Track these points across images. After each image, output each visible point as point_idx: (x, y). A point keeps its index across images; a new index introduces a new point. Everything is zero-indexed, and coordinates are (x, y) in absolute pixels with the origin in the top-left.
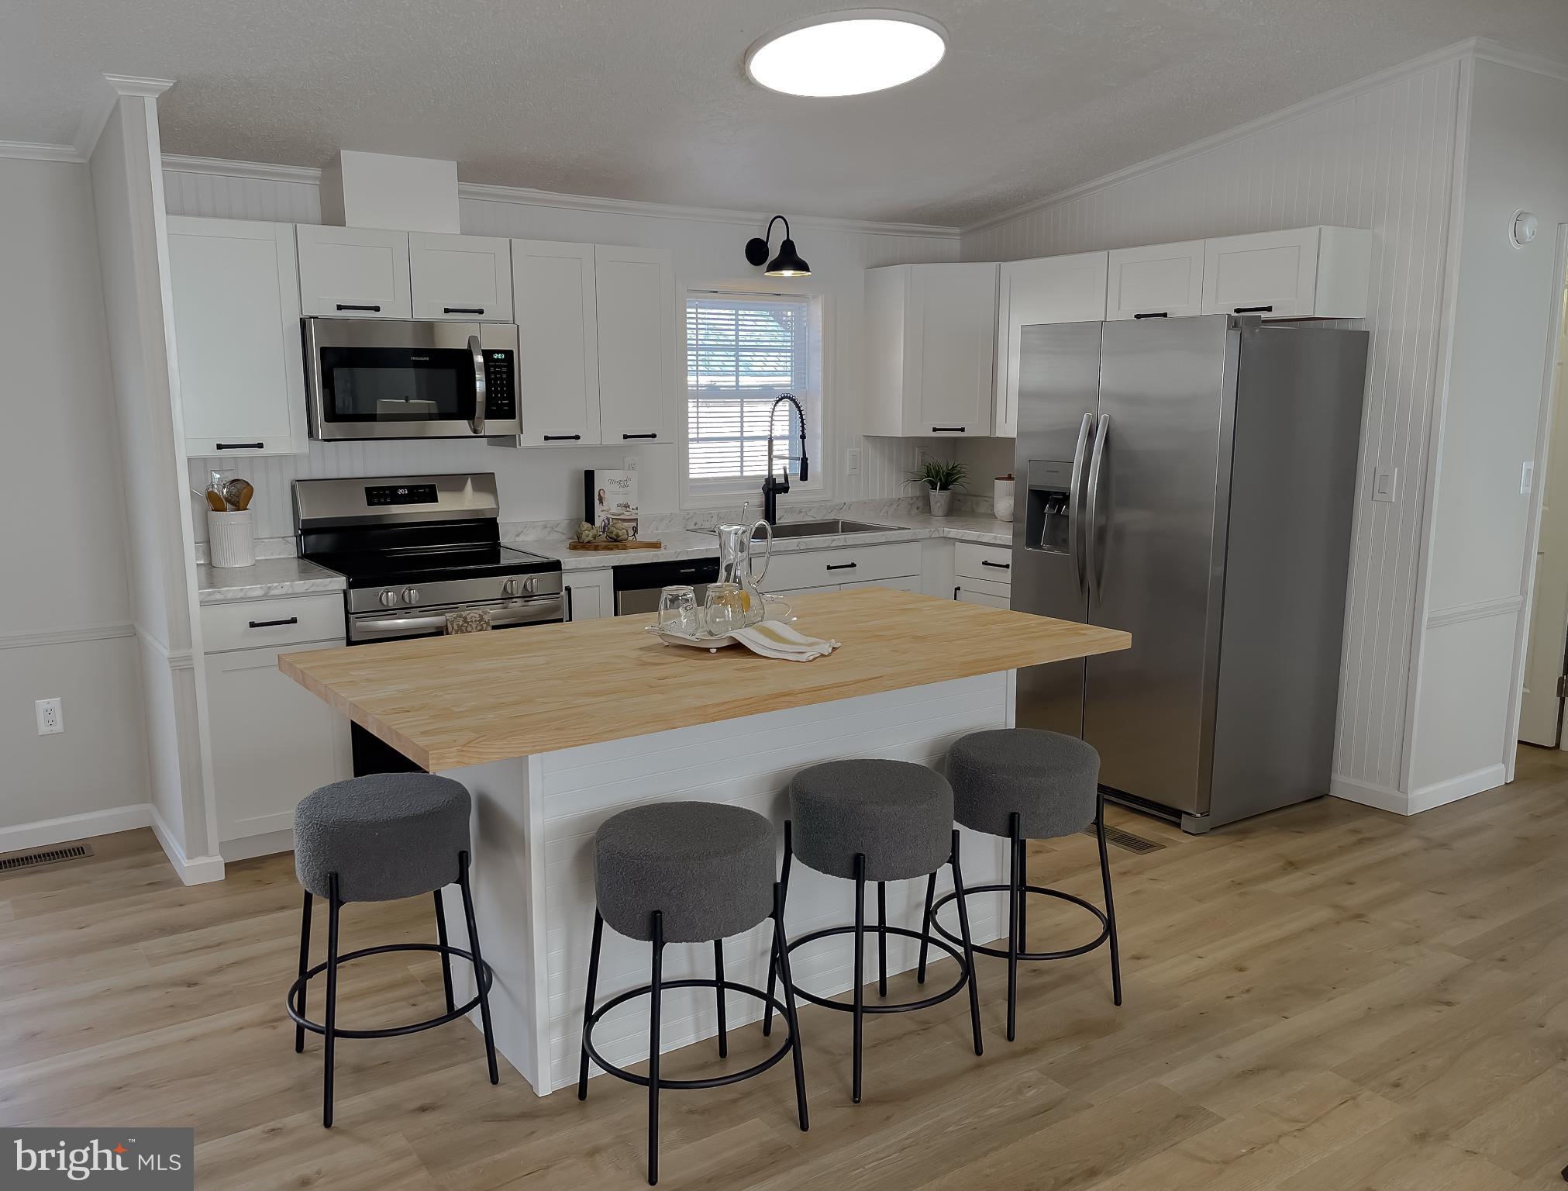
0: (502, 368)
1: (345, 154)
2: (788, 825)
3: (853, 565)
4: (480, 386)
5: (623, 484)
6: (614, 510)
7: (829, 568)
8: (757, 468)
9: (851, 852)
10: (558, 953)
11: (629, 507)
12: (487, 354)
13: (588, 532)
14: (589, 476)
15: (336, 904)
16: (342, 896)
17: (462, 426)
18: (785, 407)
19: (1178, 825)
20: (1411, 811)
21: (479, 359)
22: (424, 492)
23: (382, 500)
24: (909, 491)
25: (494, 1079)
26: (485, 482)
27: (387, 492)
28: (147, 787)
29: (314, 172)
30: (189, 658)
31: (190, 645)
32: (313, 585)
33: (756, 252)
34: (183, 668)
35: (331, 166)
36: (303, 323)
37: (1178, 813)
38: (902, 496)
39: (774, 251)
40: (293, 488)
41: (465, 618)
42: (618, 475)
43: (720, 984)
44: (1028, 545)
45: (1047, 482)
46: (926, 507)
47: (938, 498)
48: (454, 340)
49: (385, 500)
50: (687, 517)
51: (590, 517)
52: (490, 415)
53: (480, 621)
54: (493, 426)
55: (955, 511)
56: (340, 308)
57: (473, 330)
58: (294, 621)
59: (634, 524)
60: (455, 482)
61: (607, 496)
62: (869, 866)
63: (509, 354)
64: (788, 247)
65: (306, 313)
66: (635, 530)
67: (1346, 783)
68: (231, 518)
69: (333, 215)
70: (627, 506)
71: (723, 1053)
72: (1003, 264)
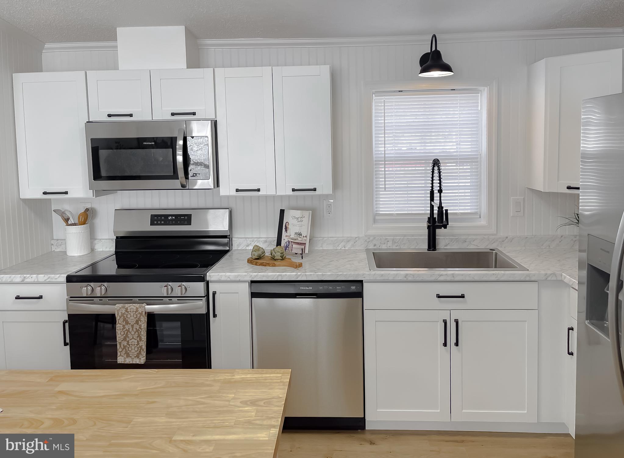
1: (119, 30)
3: (463, 296)
5: (300, 220)
6: (293, 236)
7: (439, 296)
11: (301, 235)
14: (282, 212)
17: (175, 184)
22: (184, 218)
23: (159, 222)
27: (163, 218)
32: (49, 278)
41: (127, 309)
42: (297, 214)
44: (587, 318)
49: (161, 222)
50: (368, 240)
53: (136, 312)
56: (109, 116)
58: (41, 297)
59: (303, 247)
61: (290, 227)
65: (90, 119)
70: (300, 234)
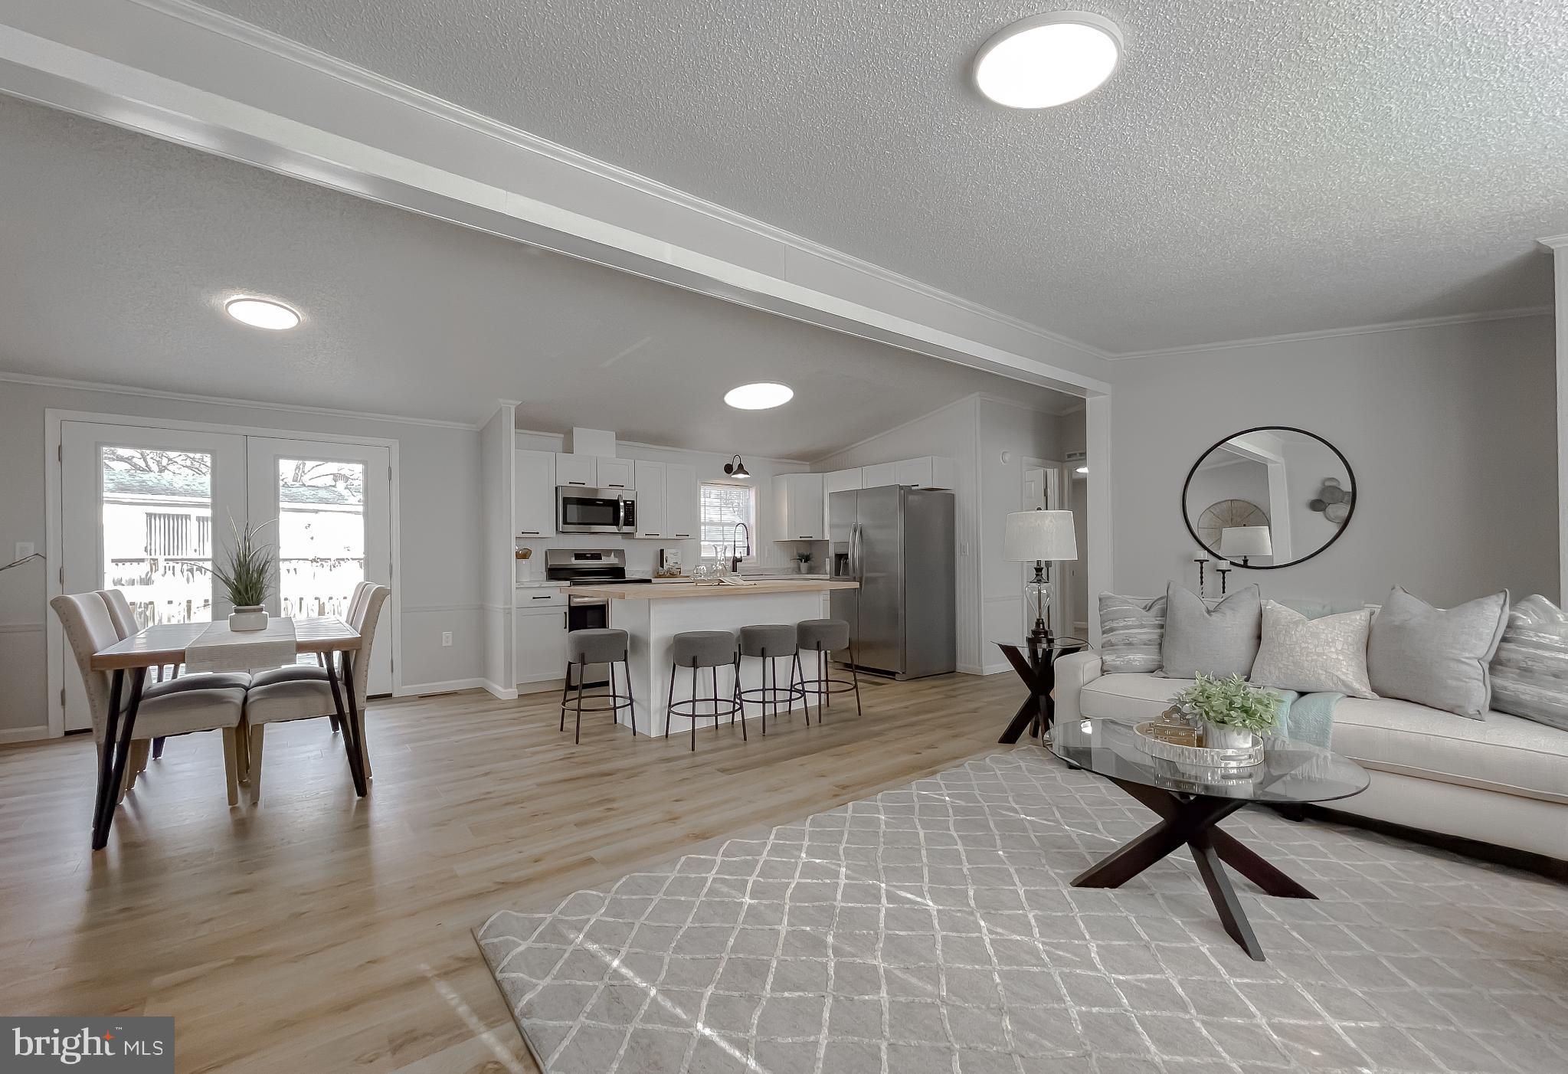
0: (630, 508)
1: (574, 428)
2: (740, 645)
4: (622, 514)
5: (675, 554)
6: (672, 564)
8: (729, 554)
9: (762, 647)
10: (659, 684)
12: (625, 502)
13: (661, 571)
14: (662, 551)
15: (583, 663)
16: (586, 660)
17: (614, 529)
18: (740, 528)
19: (894, 679)
20: (984, 674)
21: (622, 504)
22: (596, 556)
24: (792, 564)
25: (635, 735)
26: (620, 553)
28: (483, 667)
29: (562, 436)
30: (510, 609)
31: (511, 604)
32: (554, 585)
33: (729, 469)
34: (508, 612)
35: (569, 434)
36: (556, 488)
37: (893, 674)
38: (789, 566)
39: (735, 468)
40: (546, 553)
42: (673, 551)
43: (716, 700)
44: (836, 575)
45: (841, 551)
46: (799, 571)
47: (804, 566)
48: (612, 495)
49: (581, 558)
51: (662, 566)
52: (625, 525)
54: (626, 529)
55: (811, 571)
57: (620, 492)
58: (549, 597)
59: (679, 570)
60: (608, 552)
61: (669, 559)
62: (767, 653)
63: (633, 502)
64: (741, 466)
65: (558, 484)
66: (680, 573)
67: (961, 666)
68: (524, 561)
69: (568, 449)
70: (677, 562)
71: (717, 728)
72: (825, 474)
